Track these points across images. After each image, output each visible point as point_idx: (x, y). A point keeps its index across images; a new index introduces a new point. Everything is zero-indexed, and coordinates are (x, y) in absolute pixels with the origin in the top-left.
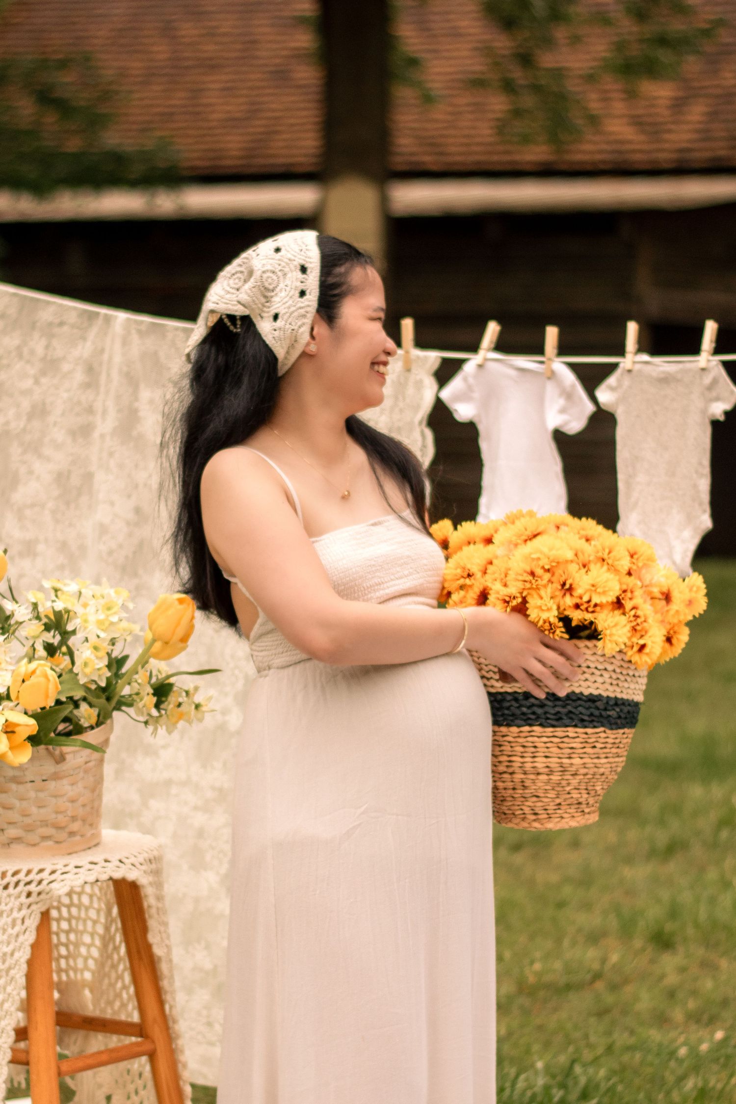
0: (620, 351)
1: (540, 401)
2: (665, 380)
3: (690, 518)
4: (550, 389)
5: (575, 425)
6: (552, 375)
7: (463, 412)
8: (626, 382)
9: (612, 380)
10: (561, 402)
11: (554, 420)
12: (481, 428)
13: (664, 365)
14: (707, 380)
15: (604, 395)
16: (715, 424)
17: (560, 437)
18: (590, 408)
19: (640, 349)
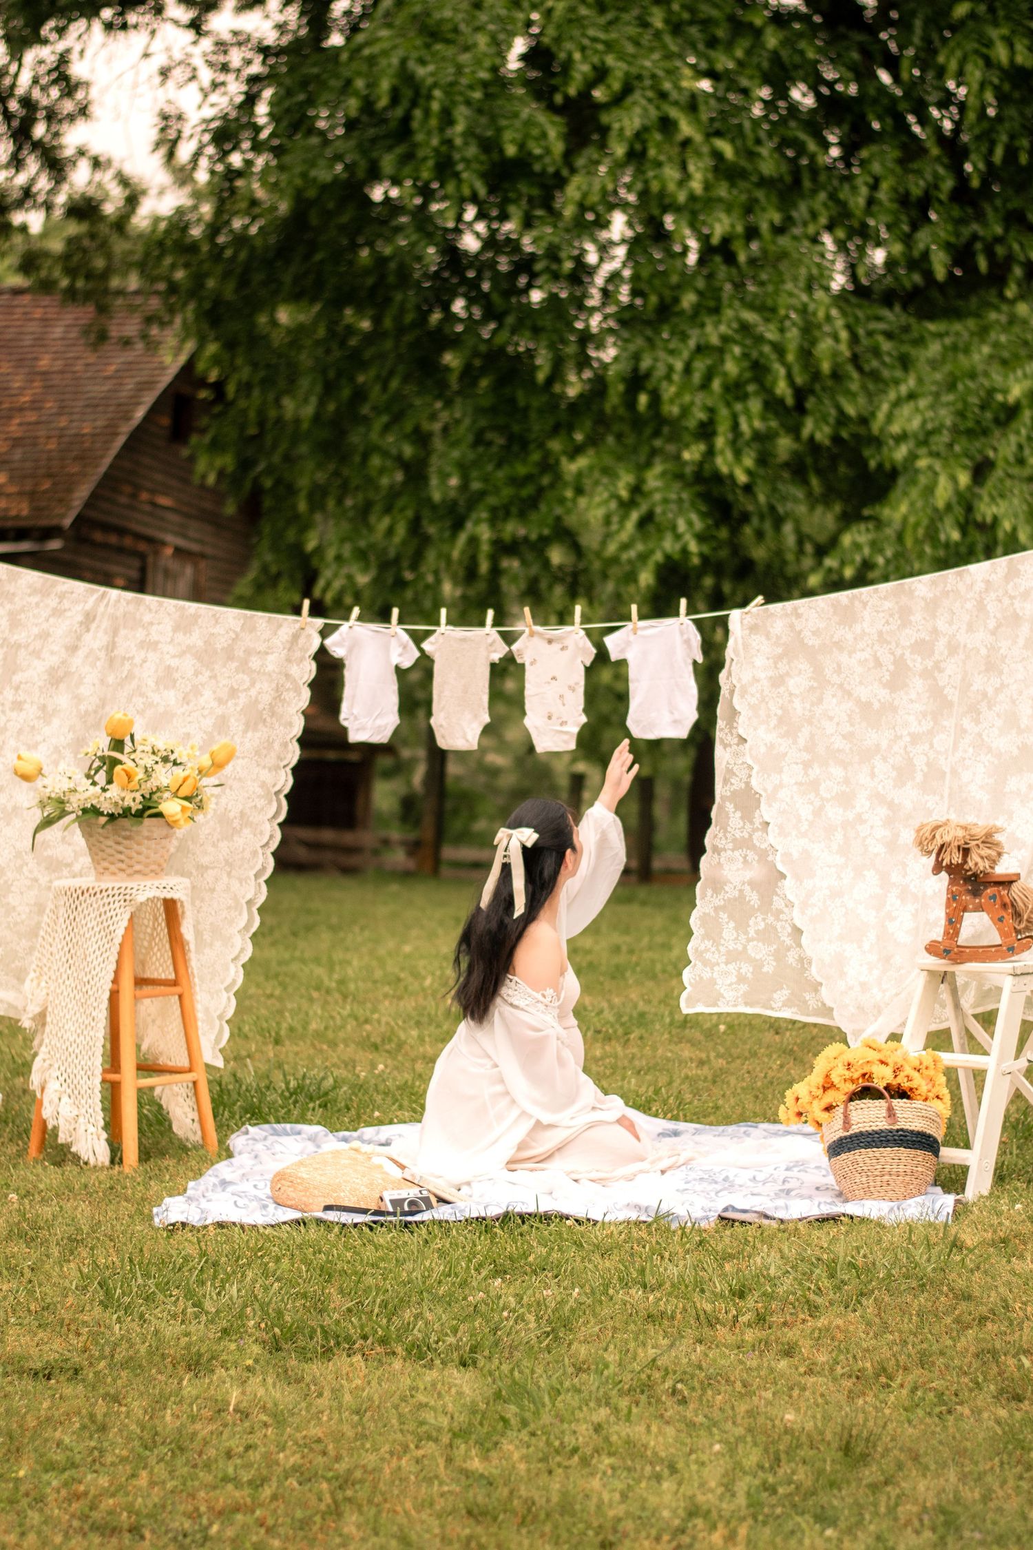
0: (438, 624)
1: (387, 649)
2: (464, 640)
3: (476, 716)
4: (394, 642)
5: (407, 663)
6: (395, 635)
7: (337, 651)
8: (441, 640)
9: (432, 639)
10: (400, 650)
11: (395, 660)
12: (346, 662)
13: (459, 632)
14: (490, 640)
15: (426, 646)
16: (493, 665)
17: (397, 669)
18: (417, 654)
19: (449, 622)
